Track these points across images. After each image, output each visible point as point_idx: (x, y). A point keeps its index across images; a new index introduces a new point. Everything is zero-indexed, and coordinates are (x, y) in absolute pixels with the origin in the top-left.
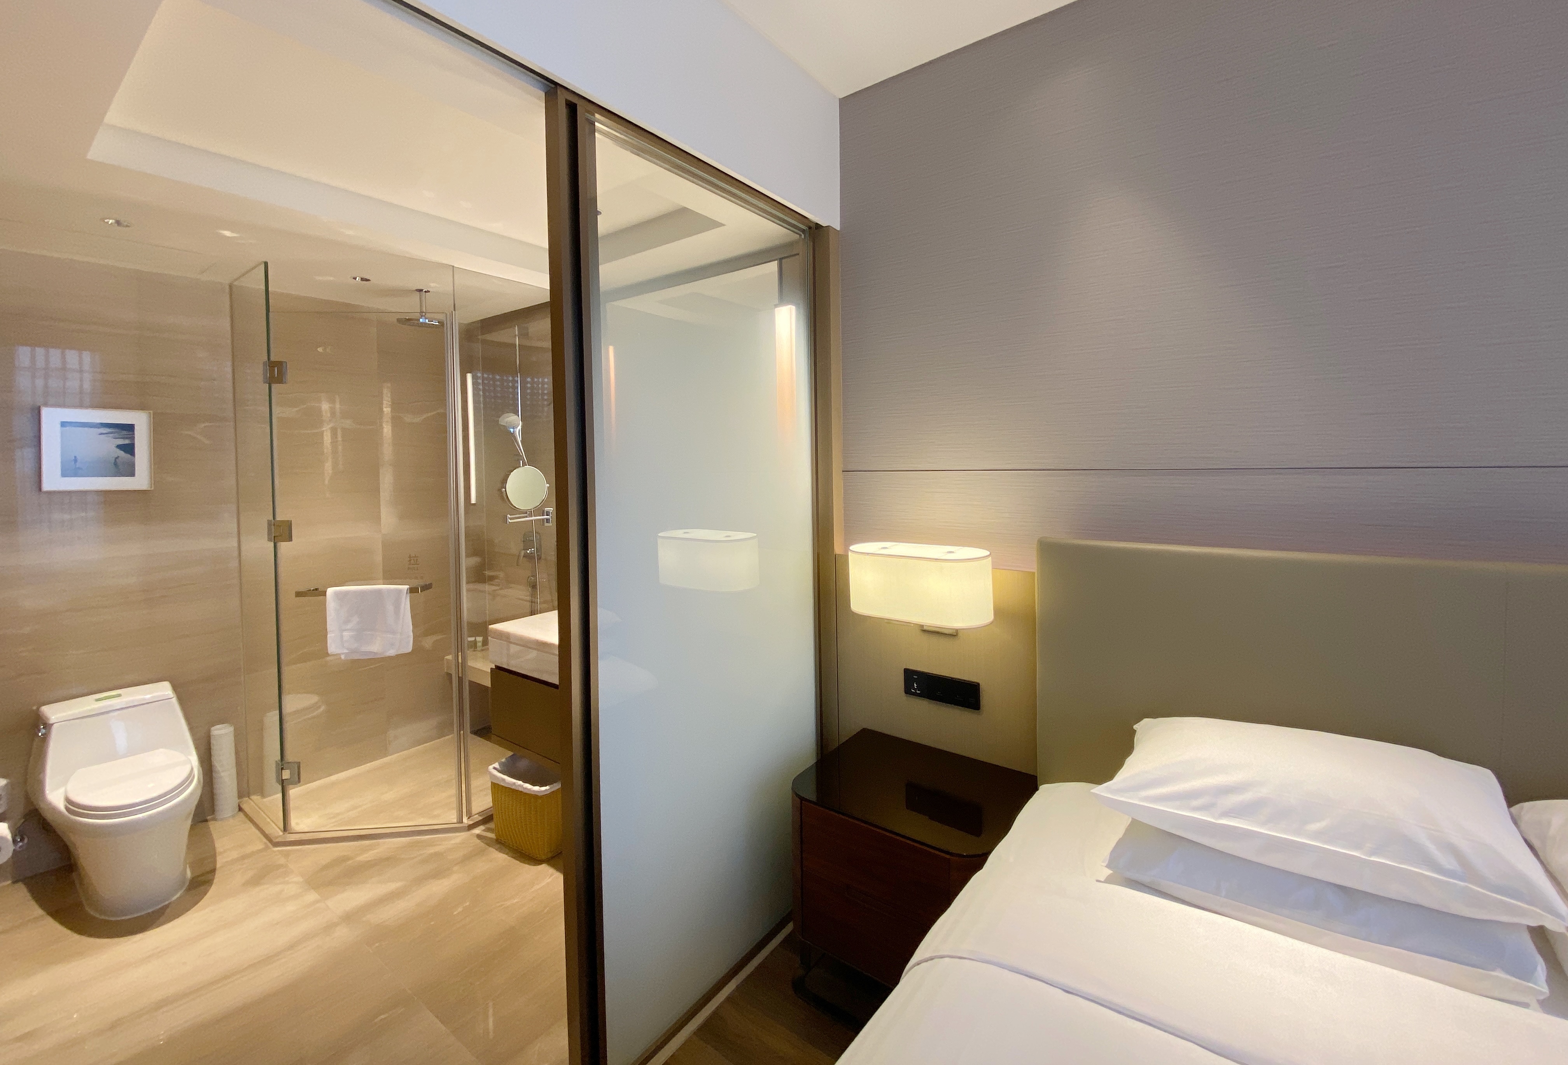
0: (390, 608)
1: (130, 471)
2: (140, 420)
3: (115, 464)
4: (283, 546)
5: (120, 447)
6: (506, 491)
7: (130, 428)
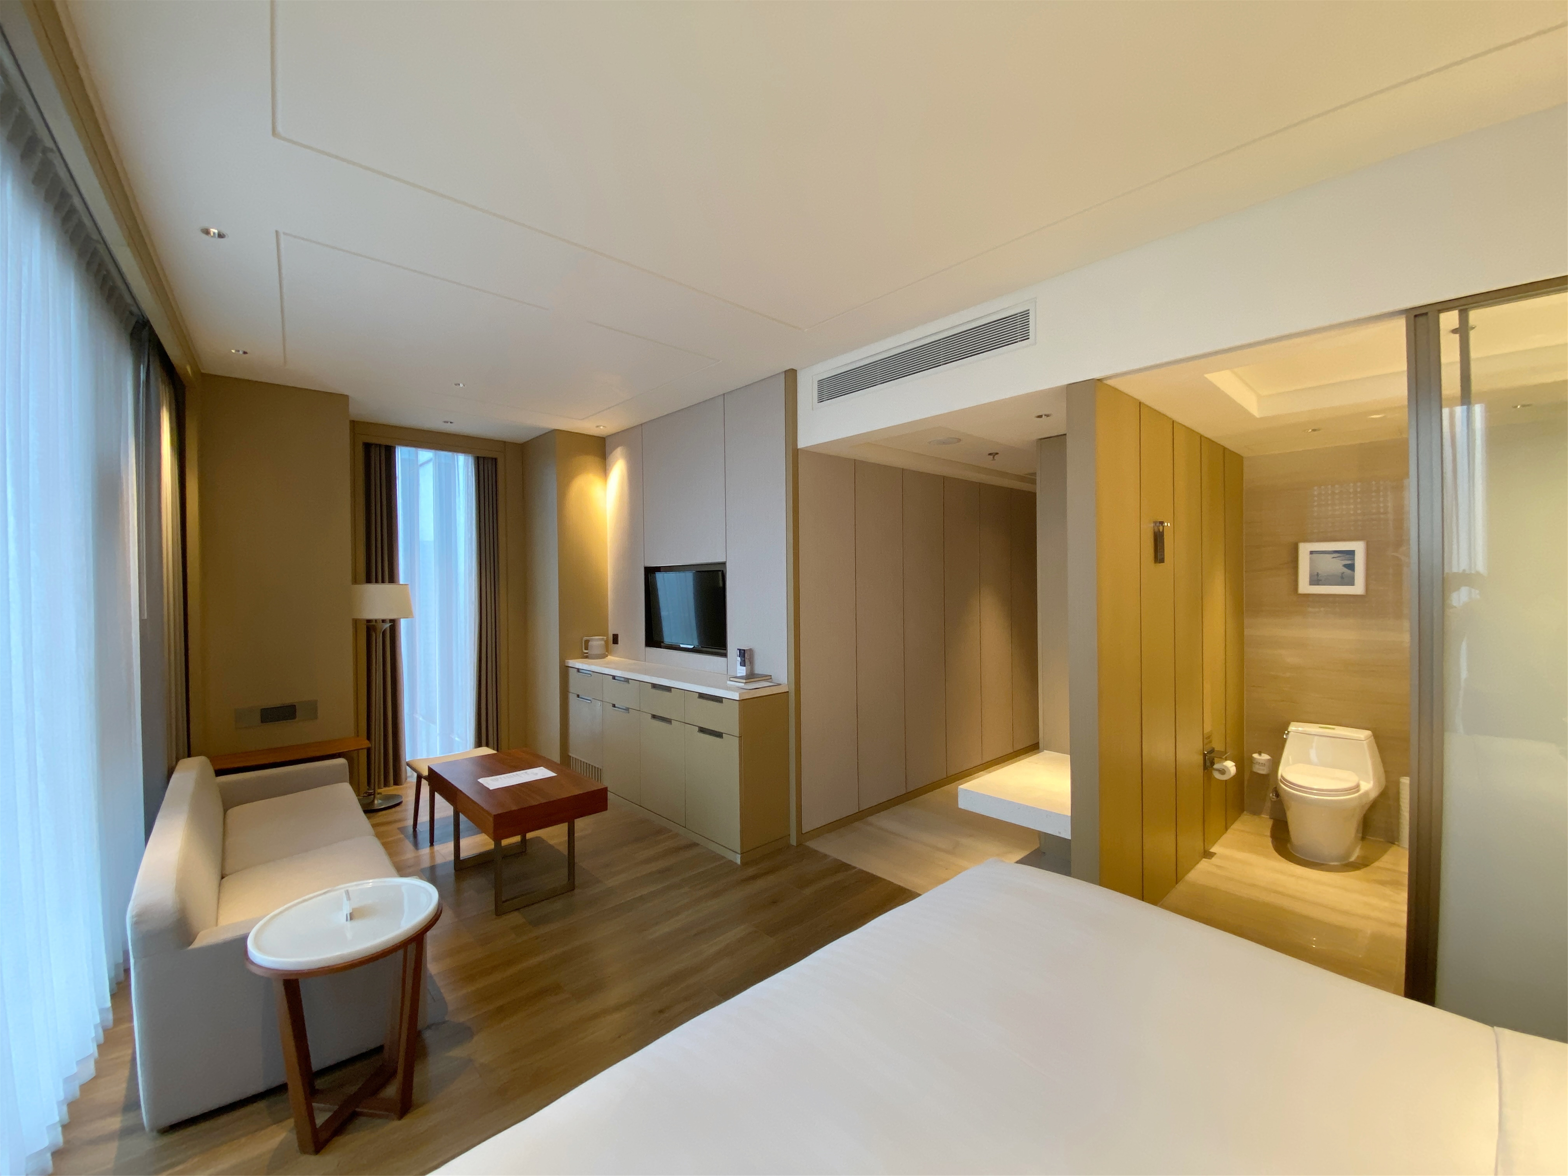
1: (1351, 582)
2: (1359, 547)
3: (1342, 578)
5: (1345, 566)
7: (1351, 553)
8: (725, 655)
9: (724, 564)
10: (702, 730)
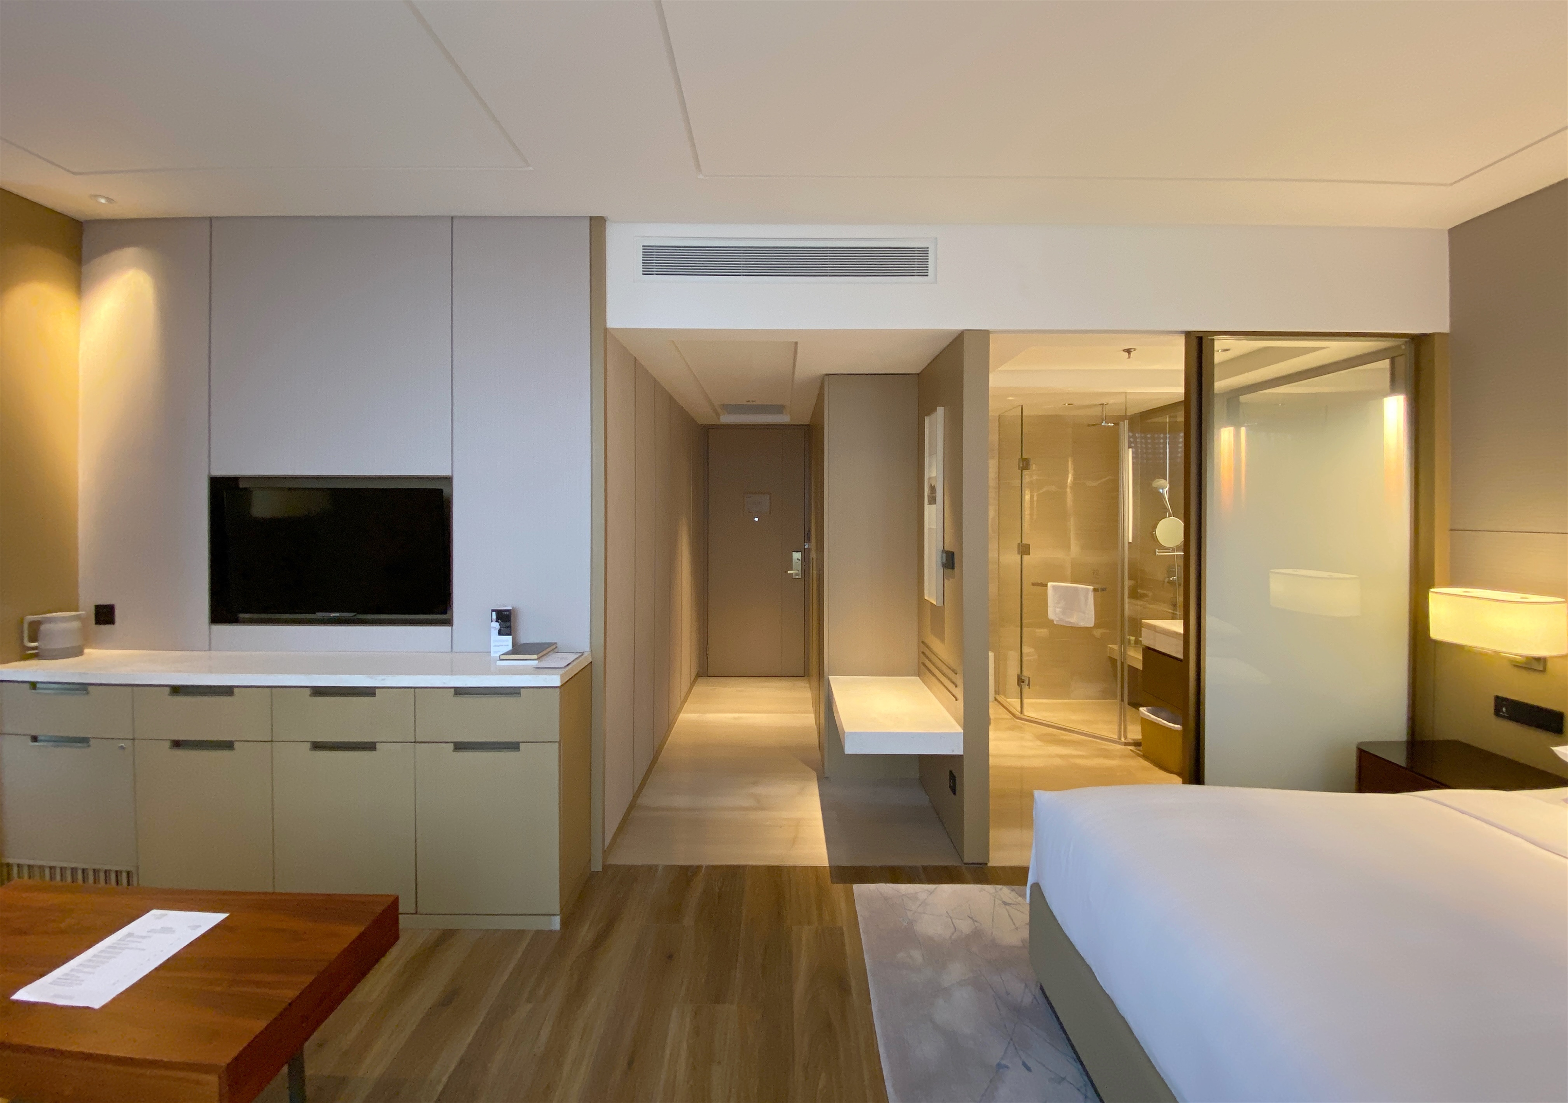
0: (1082, 598)
4: (1025, 557)
6: (1156, 533)
8: (449, 622)
9: (449, 480)
10: (459, 746)
